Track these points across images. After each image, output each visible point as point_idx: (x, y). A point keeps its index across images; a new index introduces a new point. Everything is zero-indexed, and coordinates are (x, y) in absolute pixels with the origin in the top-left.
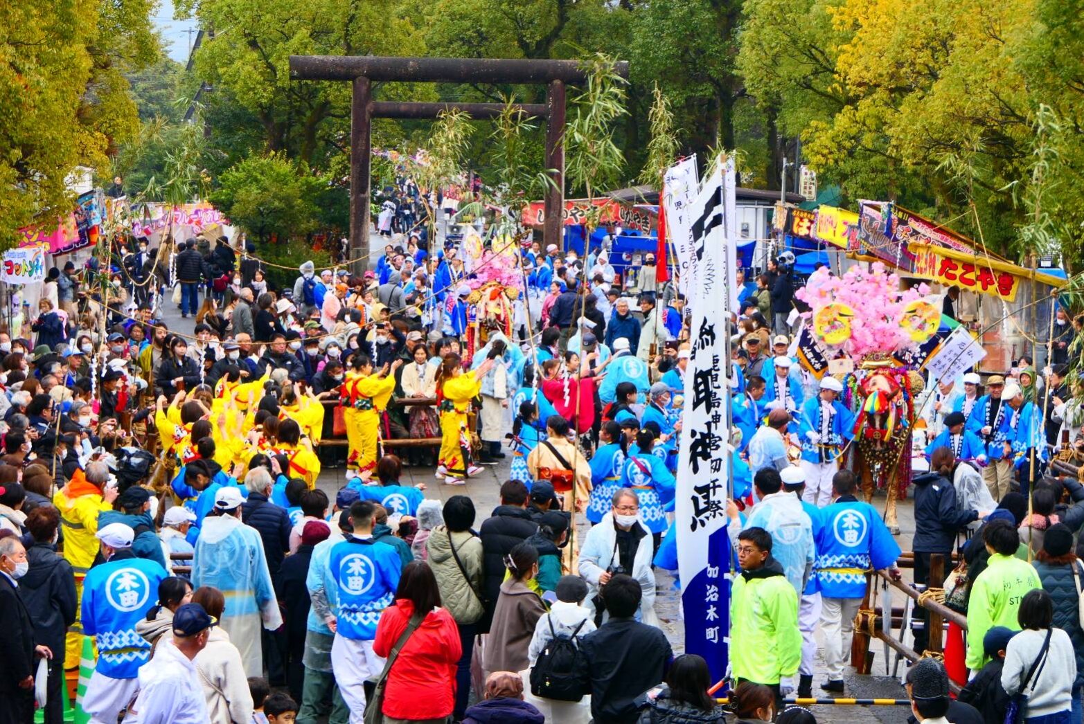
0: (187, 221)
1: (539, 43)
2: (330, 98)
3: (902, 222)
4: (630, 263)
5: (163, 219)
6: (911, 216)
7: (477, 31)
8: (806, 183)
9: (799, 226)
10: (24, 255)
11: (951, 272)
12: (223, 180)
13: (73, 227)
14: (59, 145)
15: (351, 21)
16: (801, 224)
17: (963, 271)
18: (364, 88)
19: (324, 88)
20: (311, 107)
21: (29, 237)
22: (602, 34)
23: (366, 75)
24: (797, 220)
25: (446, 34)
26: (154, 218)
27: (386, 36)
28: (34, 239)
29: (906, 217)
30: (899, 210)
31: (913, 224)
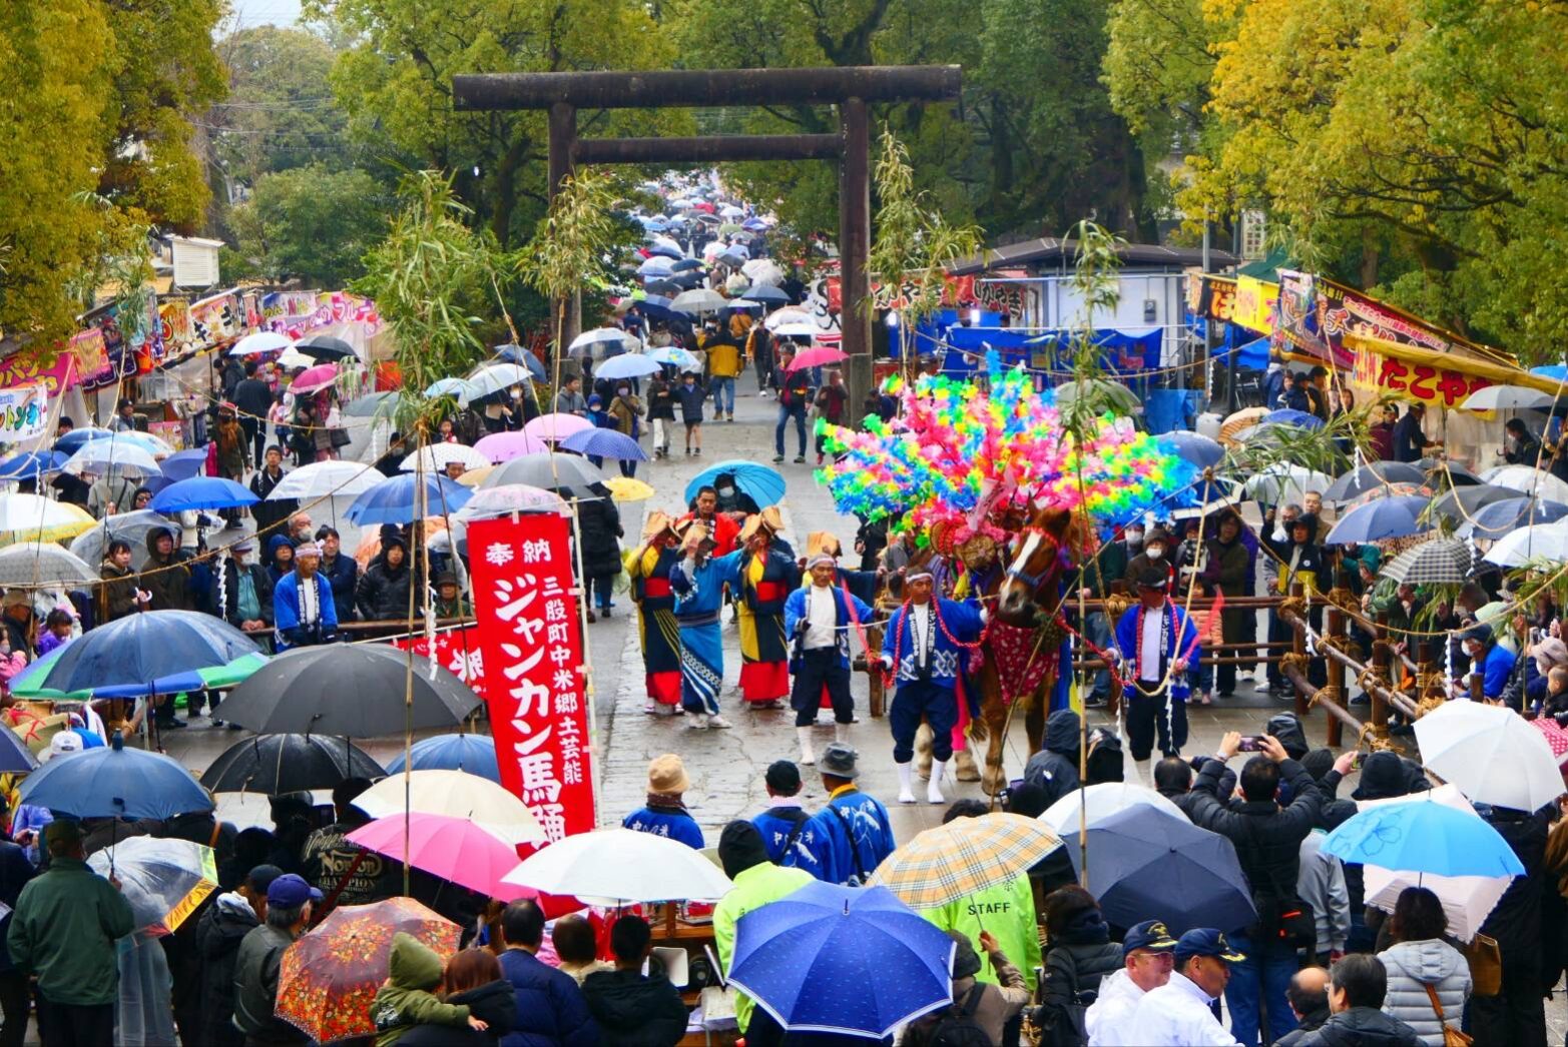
0: (354, 316)
1: (848, 39)
2: (531, 132)
3: (1334, 304)
4: (975, 367)
5: (317, 315)
6: (1347, 294)
7: (755, 23)
8: (1250, 235)
9: (1220, 305)
10: (10, 398)
11: (1397, 379)
12: (368, 263)
13: (98, 351)
14: (48, 236)
15: (558, 15)
16: (1223, 301)
17: (1416, 377)
18: (565, 120)
19: (520, 118)
20: (506, 147)
21: (26, 371)
22: (942, 20)
23: (567, 101)
24: (1217, 296)
25: (708, 29)
26: (304, 315)
27: (612, 37)
28: (32, 374)
29: (1339, 296)
30: (1329, 285)
31: (1351, 306)
